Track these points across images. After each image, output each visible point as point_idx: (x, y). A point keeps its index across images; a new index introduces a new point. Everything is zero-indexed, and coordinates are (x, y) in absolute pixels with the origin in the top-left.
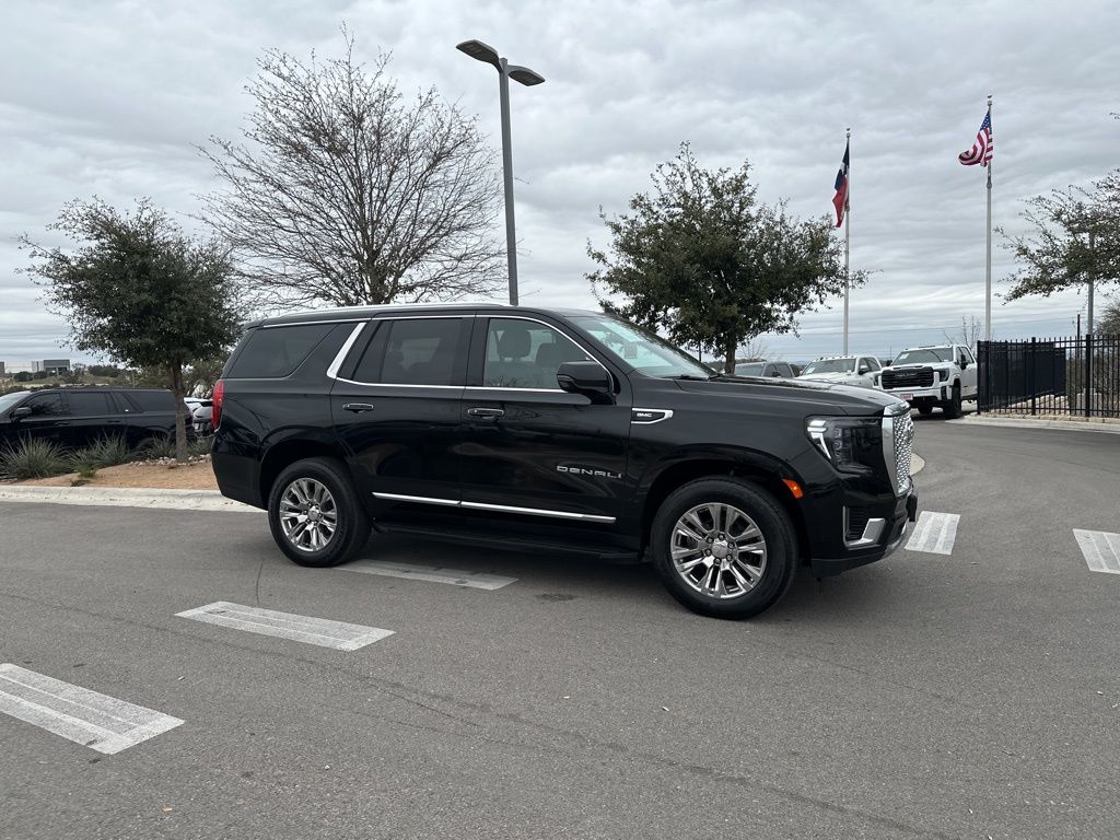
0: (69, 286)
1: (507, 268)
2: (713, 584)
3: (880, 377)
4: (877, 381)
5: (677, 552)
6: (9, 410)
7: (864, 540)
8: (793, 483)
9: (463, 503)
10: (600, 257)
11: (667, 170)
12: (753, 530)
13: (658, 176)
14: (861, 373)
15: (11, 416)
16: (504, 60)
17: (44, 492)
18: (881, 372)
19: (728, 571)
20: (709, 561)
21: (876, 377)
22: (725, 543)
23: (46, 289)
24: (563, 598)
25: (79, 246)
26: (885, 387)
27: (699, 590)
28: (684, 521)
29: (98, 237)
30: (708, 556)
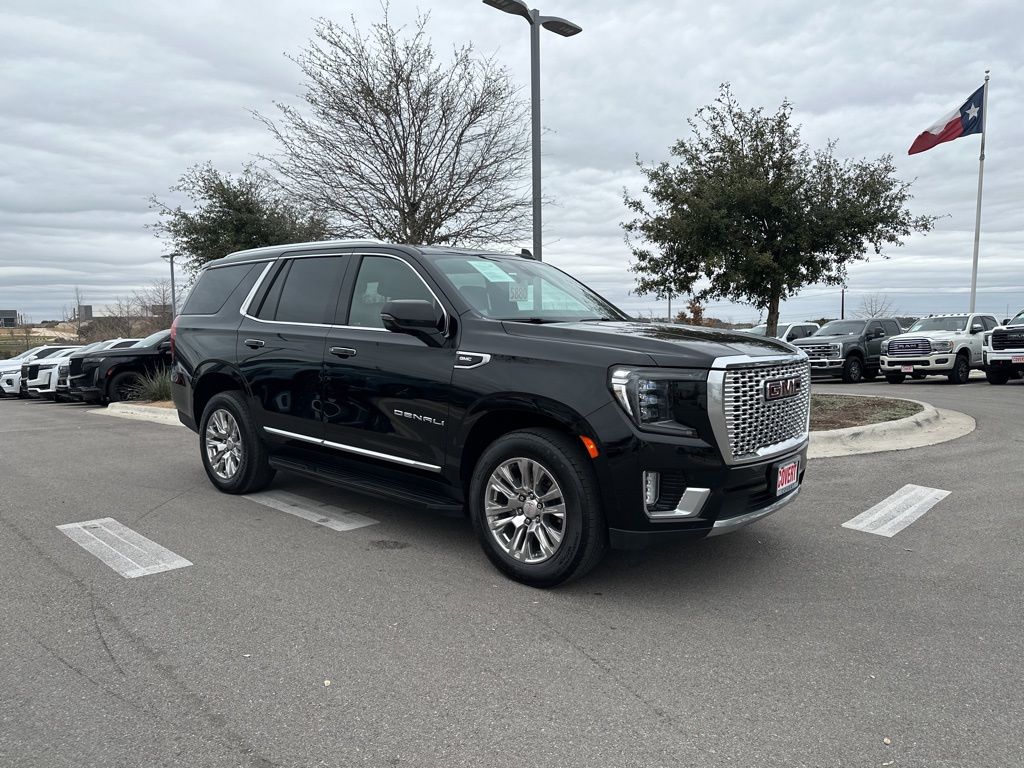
0: (185, 239)
1: (532, 218)
2: (520, 547)
3: (990, 337)
4: (987, 341)
5: (491, 507)
6: (155, 345)
7: (679, 512)
8: (590, 441)
9: (326, 442)
10: (637, 205)
11: (707, 114)
12: (555, 491)
13: (695, 120)
14: (973, 332)
15: (159, 348)
16: (536, 12)
17: (154, 412)
18: (992, 331)
19: (533, 533)
20: (518, 521)
21: (986, 337)
22: (535, 502)
23: (168, 243)
24: (396, 545)
25: (197, 206)
26: (995, 347)
27: (508, 551)
28: (498, 476)
29: (211, 197)
30: (520, 515)
